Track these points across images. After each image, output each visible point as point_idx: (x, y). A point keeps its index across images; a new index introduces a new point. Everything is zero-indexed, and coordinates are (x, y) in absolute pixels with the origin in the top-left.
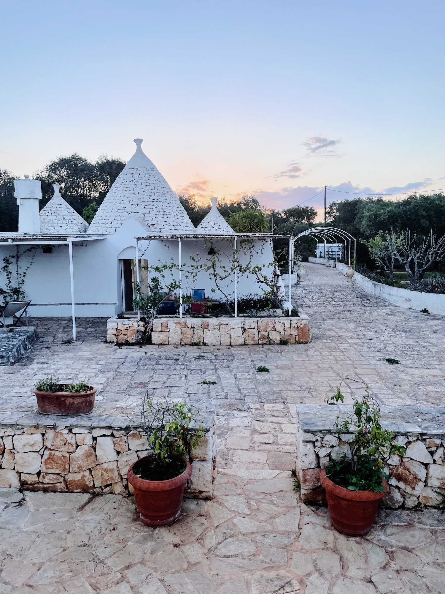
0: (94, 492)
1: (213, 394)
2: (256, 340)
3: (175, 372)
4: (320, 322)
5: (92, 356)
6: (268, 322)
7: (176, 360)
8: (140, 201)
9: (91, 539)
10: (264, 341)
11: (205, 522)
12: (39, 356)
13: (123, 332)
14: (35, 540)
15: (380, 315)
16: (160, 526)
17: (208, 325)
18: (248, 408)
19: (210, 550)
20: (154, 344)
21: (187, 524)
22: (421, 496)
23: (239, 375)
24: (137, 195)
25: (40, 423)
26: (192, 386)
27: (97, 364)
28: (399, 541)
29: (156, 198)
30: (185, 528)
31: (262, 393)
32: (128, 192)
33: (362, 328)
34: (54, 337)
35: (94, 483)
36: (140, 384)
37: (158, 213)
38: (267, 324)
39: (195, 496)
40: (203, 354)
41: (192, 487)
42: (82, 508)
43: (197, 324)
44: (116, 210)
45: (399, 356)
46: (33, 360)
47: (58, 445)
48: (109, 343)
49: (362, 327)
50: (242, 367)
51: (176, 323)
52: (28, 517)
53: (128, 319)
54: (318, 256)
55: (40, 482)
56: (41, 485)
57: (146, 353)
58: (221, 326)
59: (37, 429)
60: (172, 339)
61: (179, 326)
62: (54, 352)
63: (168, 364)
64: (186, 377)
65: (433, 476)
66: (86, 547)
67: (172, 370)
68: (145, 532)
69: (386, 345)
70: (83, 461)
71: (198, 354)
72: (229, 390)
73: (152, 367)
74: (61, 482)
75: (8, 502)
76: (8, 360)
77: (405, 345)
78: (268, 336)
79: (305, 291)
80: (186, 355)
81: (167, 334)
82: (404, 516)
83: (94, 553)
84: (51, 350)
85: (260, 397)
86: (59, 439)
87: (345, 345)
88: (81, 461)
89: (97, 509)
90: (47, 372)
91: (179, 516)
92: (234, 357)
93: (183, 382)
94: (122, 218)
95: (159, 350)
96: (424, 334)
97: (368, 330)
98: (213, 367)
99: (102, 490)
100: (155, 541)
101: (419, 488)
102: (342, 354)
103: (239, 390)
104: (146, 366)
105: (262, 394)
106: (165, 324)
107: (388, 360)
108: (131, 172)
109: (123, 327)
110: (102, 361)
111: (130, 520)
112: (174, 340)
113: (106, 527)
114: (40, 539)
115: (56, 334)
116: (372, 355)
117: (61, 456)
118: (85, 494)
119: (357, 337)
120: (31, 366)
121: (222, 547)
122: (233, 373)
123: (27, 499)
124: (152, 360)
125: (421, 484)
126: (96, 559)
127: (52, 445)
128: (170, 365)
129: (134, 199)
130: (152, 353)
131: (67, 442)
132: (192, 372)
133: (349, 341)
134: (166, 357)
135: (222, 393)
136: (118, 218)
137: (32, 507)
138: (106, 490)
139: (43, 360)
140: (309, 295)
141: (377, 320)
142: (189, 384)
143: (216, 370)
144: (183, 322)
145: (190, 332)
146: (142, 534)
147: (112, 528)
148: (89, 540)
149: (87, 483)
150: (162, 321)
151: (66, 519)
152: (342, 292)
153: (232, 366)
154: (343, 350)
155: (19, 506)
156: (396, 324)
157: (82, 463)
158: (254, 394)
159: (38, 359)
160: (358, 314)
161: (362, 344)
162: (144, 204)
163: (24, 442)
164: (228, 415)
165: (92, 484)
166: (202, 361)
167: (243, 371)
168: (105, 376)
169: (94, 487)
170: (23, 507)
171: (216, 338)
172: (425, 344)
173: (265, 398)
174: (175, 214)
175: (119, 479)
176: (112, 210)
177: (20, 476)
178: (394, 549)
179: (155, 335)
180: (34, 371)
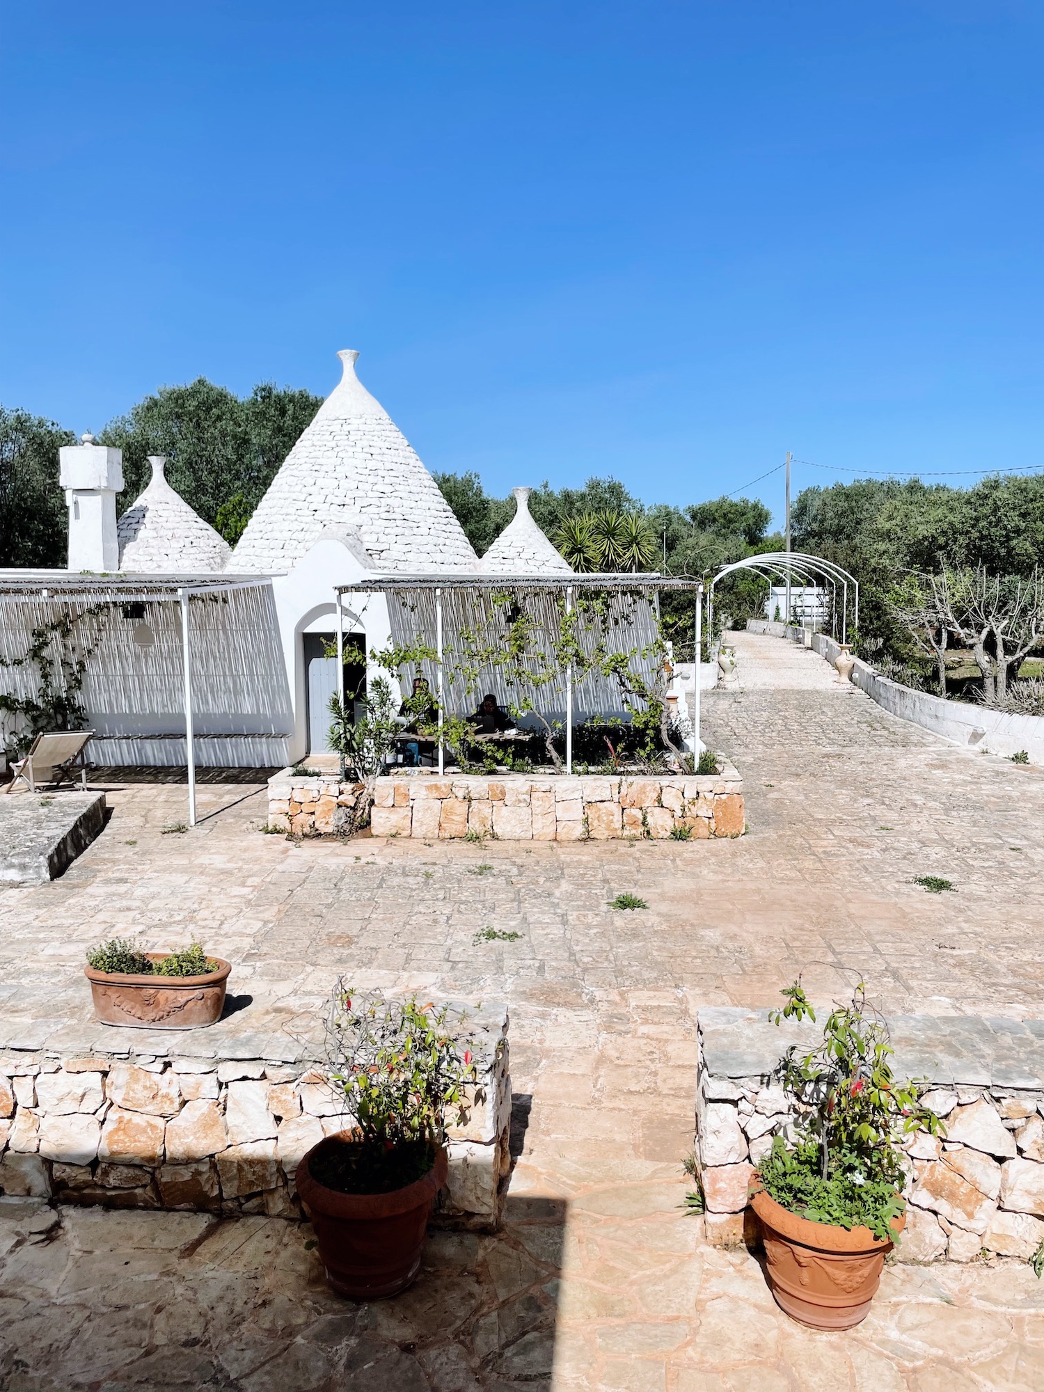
0: (222, 1210)
1: (509, 963)
2: (616, 830)
3: (422, 908)
4: (768, 783)
5: (230, 865)
6: (644, 787)
7: (428, 876)
8: (350, 495)
9: (210, 1326)
10: (633, 832)
11: (476, 1288)
12: (109, 865)
13: (305, 808)
14: (81, 1326)
15: (912, 766)
16: (372, 1299)
17: (503, 793)
18: (592, 1001)
19: (485, 1362)
20: (377, 836)
21: (433, 1293)
22: (989, 1232)
23: (572, 917)
24: (343, 482)
25: (97, 1047)
26: (462, 943)
27: (243, 885)
28: (933, 1344)
29: (388, 489)
30: (430, 1305)
31: (626, 963)
32: (322, 474)
33: (869, 801)
34: (145, 816)
35: (220, 1189)
36: (339, 937)
37: (392, 523)
38: (643, 790)
39: (457, 1224)
40: (489, 862)
41: (447, 1203)
42: (190, 1250)
43: (478, 789)
44: (293, 518)
45: (953, 871)
46: (94, 874)
47: (139, 1099)
48: (272, 833)
49: (867, 796)
50: (581, 896)
51: (428, 788)
52: (67, 1270)
53: (316, 777)
54: (771, 618)
55: (96, 1184)
56: (99, 1192)
57: (357, 858)
58: (535, 795)
59: (89, 1062)
60: (418, 824)
61: (436, 795)
62: (144, 854)
63: (407, 885)
64: (448, 918)
65: (1018, 1186)
66: (197, 1348)
67: (416, 903)
68: (335, 1312)
69: (923, 843)
70: (197, 1138)
71: (480, 863)
72: (548, 954)
73: (369, 894)
74: (144, 1186)
75: (22, 1231)
76: (38, 873)
77: (969, 845)
78: (645, 818)
79: (736, 705)
80: (452, 865)
81: (407, 811)
82: (948, 1282)
83: (215, 1362)
84: (137, 849)
85: (619, 973)
86: (141, 1084)
87: (825, 843)
88: (192, 1137)
89: (226, 1253)
90: (125, 903)
91: (415, 1275)
92: (562, 869)
93: (441, 933)
94: (308, 536)
95: (387, 850)
96: (1017, 816)
97: (883, 804)
98: (511, 896)
99: (241, 1205)
100: (358, 1335)
101: (985, 1212)
102: (818, 865)
103: (572, 954)
104: (356, 891)
105: (624, 966)
106: (402, 790)
107: (927, 882)
108: (331, 429)
109: (305, 796)
110: (254, 878)
111: (302, 1283)
112: (425, 827)
113: (245, 1298)
114: (95, 1323)
115: (150, 810)
116: (891, 869)
117: (144, 1124)
118: (201, 1215)
119: (855, 823)
120: (89, 890)
121: (514, 1355)
122: (559, 911)
123: (66, 1224)
124: (370, 876)
125: (990, 1205)
126: (219, 1376)
127: (124, 1099)
128: (412, 890)
129: (337, 492)
130: (370, 859)
131: (160, 1093)
132: (462, 906)
133: (837, 833)
134: (404, 868)
135: (531, 962)
136: (300, 536)
137: (77, 1245)
138: (248, 1206)
139: (117, 875)
140: (744, 715)
141: (905, 779)
142: (455, 937)
143: (520, 902)
144: (445, 785)
145: (462, 808)
146: (330, 1316)
147: (260, 1302)
148: (206, 1330)
149: (206, 1189)
150: (396, 783)
151: (154, 1276)
152: (825, 709)
153: (557, 893)
154: (822, 856)
155: (46, 1242)
156: (950, 788)
157: (194, 1141)
158: (606, 964)
159: (106, 871)
160: (862, 763)
161: (867, 840)
162: (359, 503)
163: (61, 1090)
164: (543, 1016)
165: (216, 1192)
166: (487, 882)
167: (584, 907)
168: (261, 915)
169: (220, 1197)
170: (57, 1243)
171: (521, 822)
172: (1017, 843)
173: (633, 974)
174: (432, 526)
175: (280, 1179)
176: (286, 518)
177: (50, 1170)
178: (919, 1363)
179: (380, 814)
180: (97, 903)
